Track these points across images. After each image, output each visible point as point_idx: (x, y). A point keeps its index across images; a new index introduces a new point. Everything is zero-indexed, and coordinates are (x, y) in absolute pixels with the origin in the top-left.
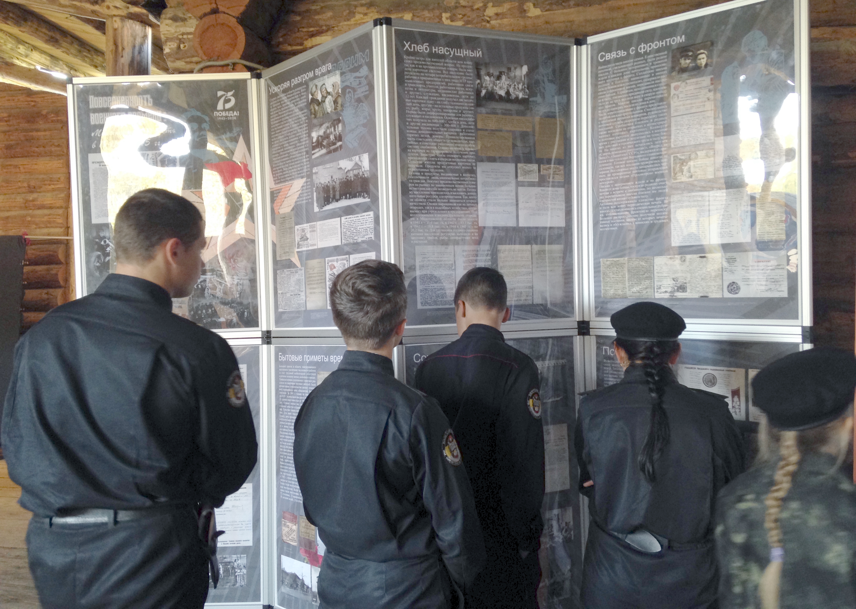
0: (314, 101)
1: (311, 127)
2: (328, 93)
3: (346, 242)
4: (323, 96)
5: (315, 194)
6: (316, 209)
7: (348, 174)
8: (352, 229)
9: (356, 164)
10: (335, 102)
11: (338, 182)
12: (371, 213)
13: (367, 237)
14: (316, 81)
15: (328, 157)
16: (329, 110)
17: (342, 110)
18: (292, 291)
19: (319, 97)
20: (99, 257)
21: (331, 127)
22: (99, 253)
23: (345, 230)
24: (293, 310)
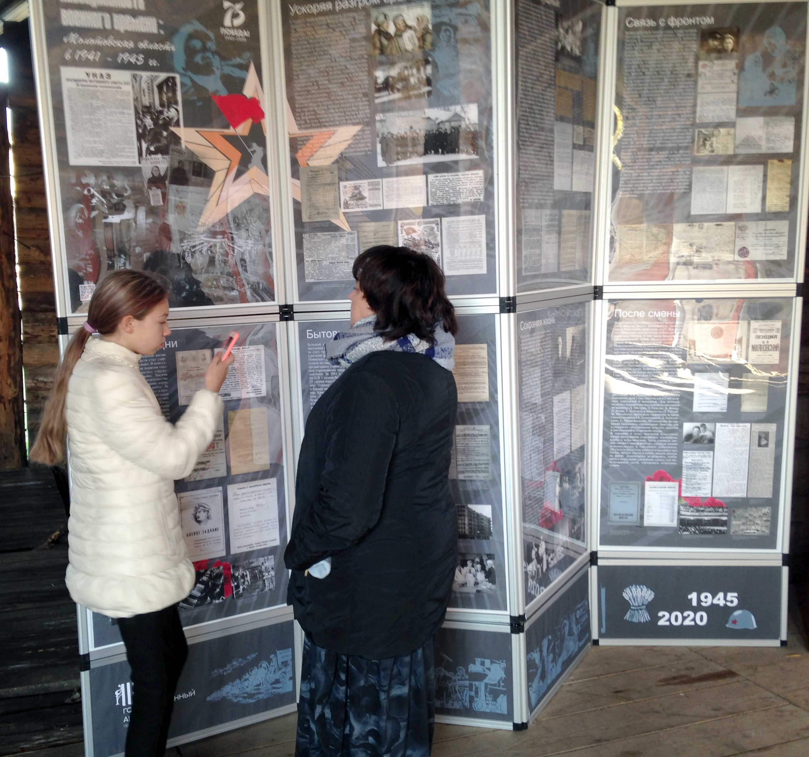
0: (381, 32)
1: (373, 65)
2: (410, 28)
3: (435, 204)
4: (398, 29)
5: (379, 146)
6: (381, 163)
7: (441, 126)
8: (447, 189)
9: (456, 115)
10: (422, 39)
11: (423, 133)
12: (481, 173)
13: (473, 198)
14: (386, 10)
15: (404, 104)
16: (409, 47)
17: (433, 50)
18: (333, 258)
19: (392, 30)
20: (81, 211)
21: (411, 68)
22: (82, 206)
23: (433, 190)
24: (335, 280)
